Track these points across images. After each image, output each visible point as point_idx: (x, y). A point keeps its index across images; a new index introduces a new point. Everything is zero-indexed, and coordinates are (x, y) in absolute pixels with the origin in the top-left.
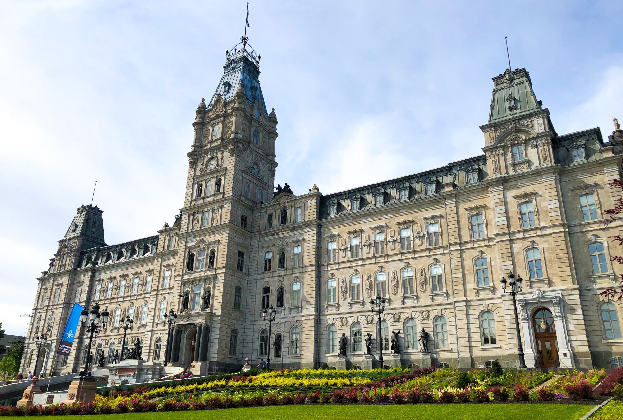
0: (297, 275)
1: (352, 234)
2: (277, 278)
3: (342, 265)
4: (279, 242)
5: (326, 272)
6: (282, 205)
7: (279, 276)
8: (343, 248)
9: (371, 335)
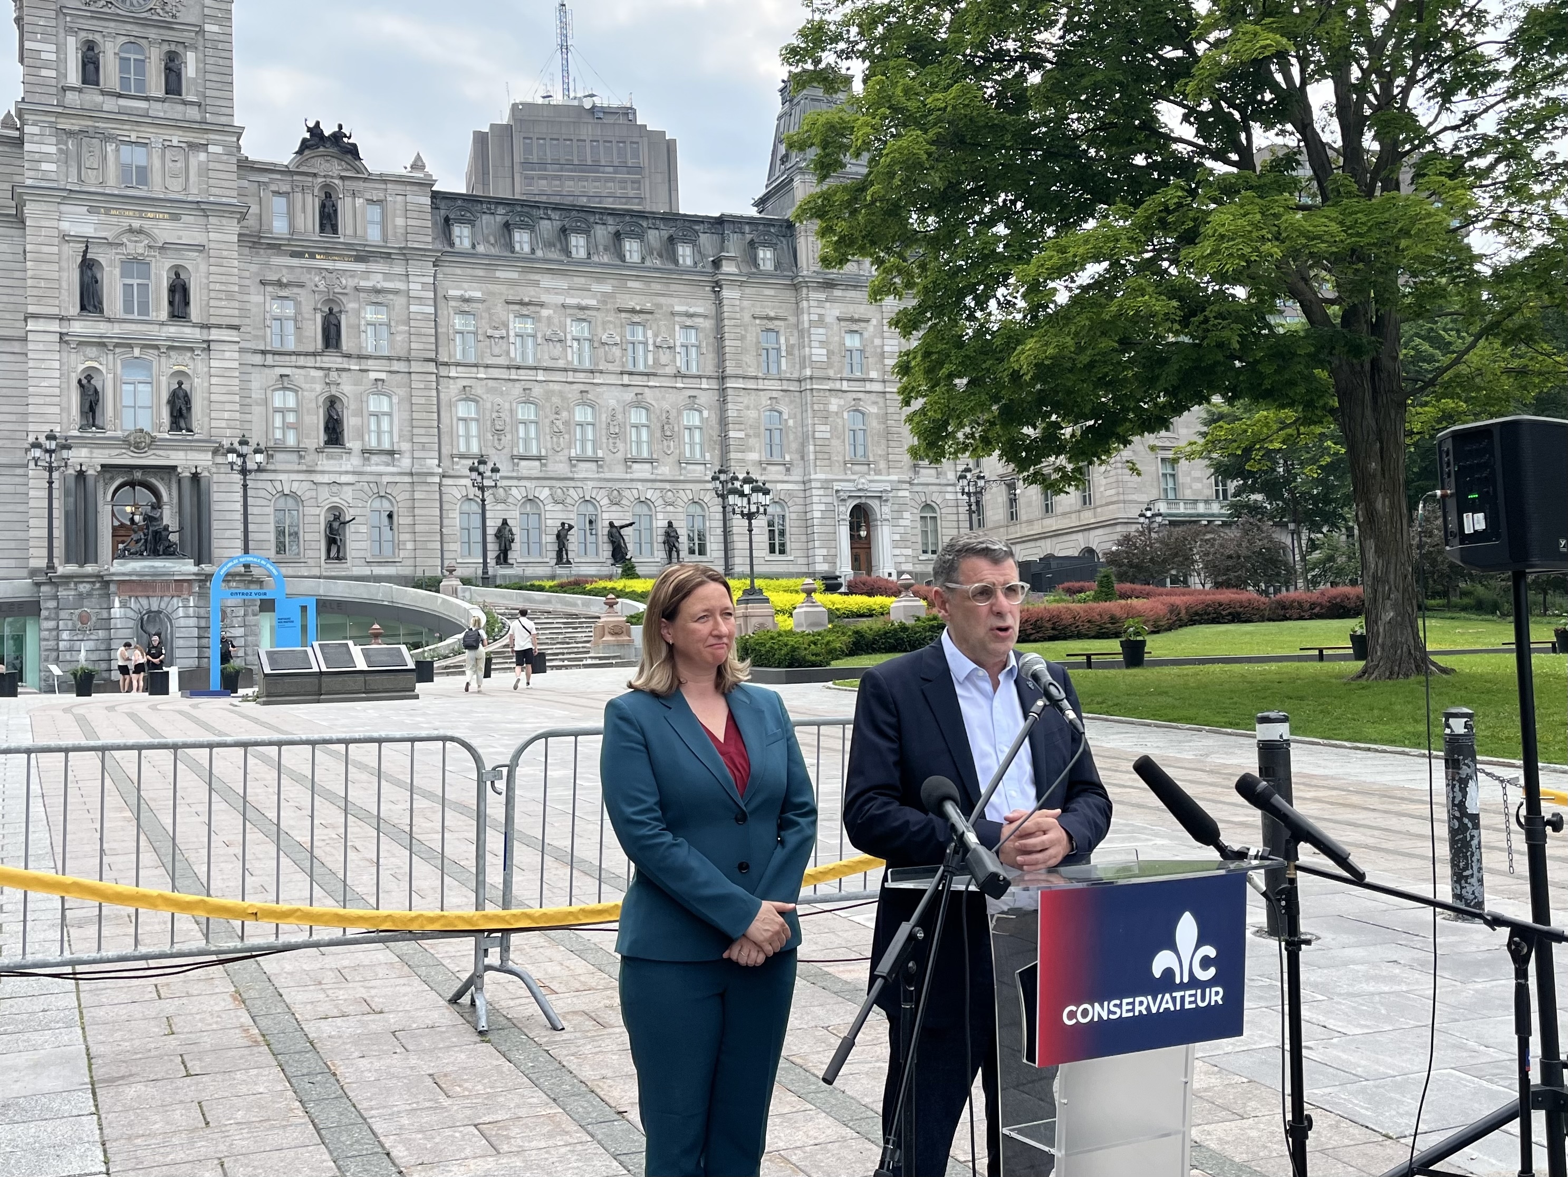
0: (383, 376)
1: (517, 307)
2: (320, 373)
3: (495, 373)
4: (317, 279)
5: (451, 381)
6: (320, 180)
7: (329, 369)
8: (497, 334)
9: (571, 527)
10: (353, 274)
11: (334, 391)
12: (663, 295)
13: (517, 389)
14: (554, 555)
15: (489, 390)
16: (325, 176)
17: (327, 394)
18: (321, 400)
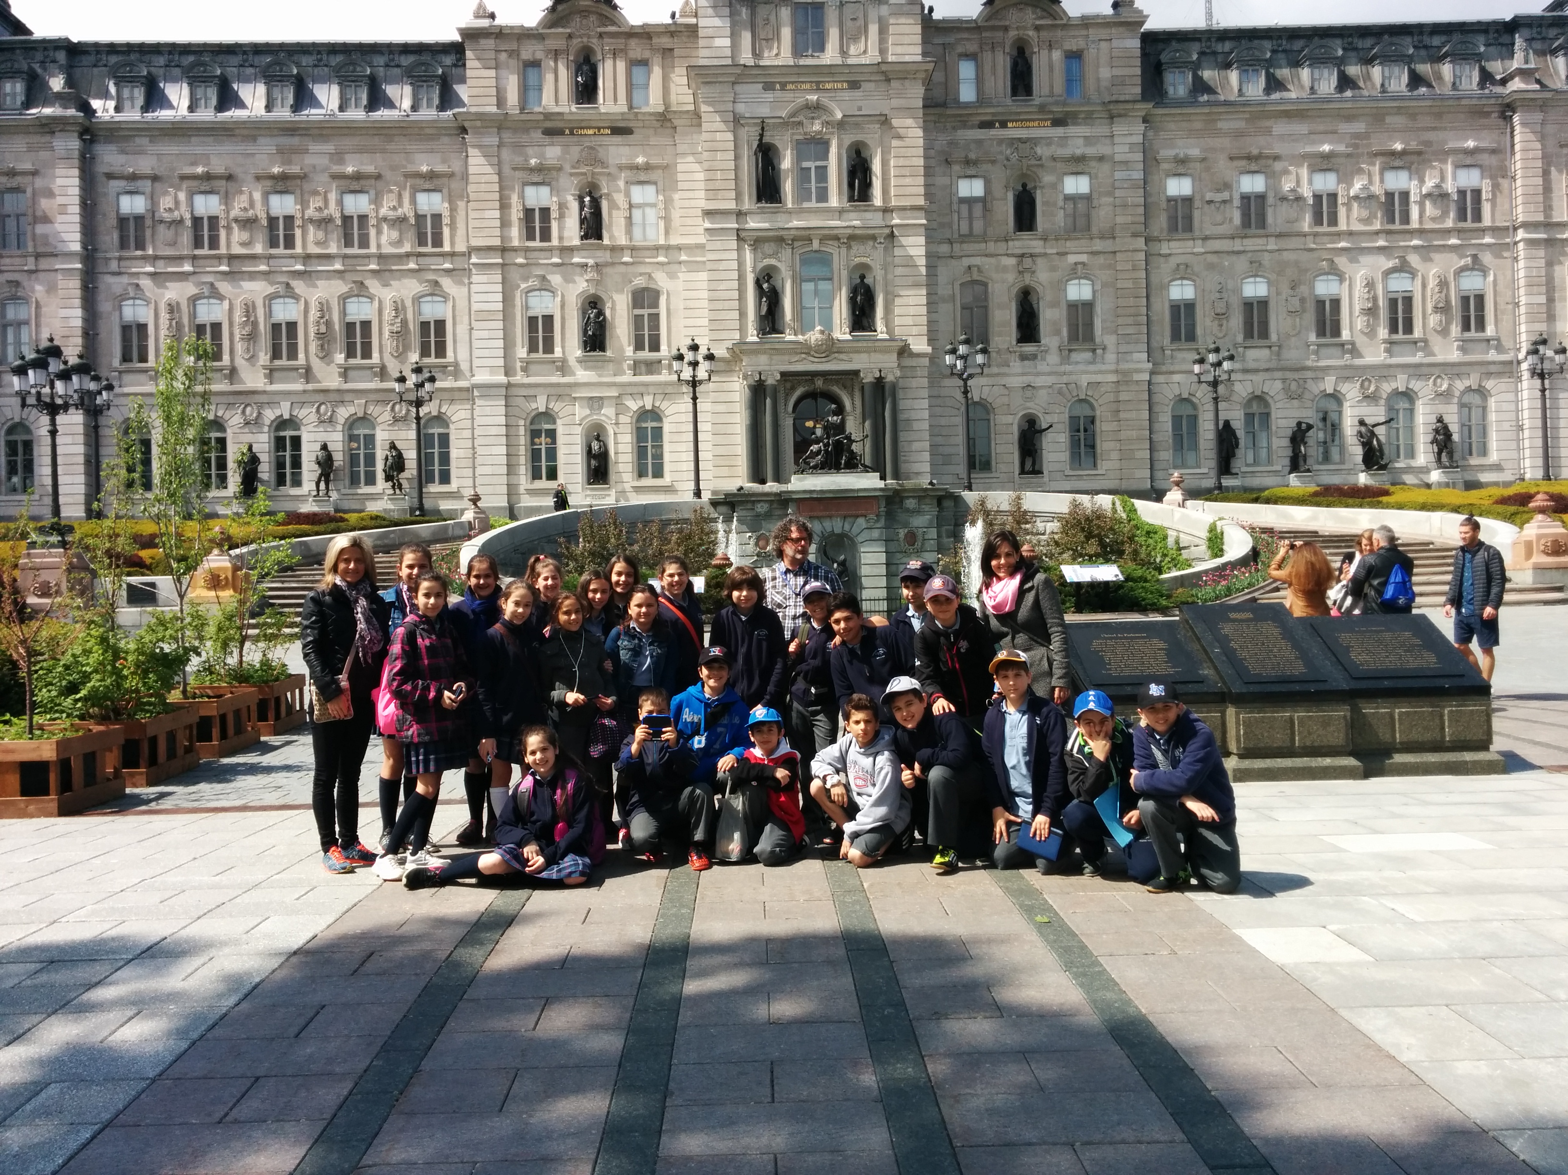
0: (1084, 258)
1: (1243, 163)
2: (1012, 261)
3: (1217, 245)
4: (1008, 152)
5: (1162, 259)
6: (1012, 34)
7: (1022, 256)
8: (1218, 197)
9: (1310, 427)
10: (1049, 141)
11: (1028, 280)
12: (1434, 129)
13: (1241, 264)
14: (1287, 462)
15: (1211, 267)
16: (1018, 28)
17: (1021, 285)
18: (1015, 290)
